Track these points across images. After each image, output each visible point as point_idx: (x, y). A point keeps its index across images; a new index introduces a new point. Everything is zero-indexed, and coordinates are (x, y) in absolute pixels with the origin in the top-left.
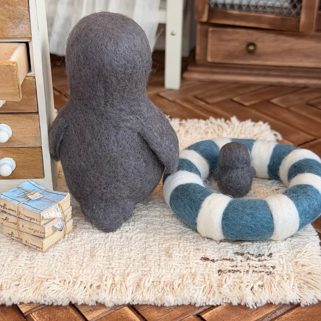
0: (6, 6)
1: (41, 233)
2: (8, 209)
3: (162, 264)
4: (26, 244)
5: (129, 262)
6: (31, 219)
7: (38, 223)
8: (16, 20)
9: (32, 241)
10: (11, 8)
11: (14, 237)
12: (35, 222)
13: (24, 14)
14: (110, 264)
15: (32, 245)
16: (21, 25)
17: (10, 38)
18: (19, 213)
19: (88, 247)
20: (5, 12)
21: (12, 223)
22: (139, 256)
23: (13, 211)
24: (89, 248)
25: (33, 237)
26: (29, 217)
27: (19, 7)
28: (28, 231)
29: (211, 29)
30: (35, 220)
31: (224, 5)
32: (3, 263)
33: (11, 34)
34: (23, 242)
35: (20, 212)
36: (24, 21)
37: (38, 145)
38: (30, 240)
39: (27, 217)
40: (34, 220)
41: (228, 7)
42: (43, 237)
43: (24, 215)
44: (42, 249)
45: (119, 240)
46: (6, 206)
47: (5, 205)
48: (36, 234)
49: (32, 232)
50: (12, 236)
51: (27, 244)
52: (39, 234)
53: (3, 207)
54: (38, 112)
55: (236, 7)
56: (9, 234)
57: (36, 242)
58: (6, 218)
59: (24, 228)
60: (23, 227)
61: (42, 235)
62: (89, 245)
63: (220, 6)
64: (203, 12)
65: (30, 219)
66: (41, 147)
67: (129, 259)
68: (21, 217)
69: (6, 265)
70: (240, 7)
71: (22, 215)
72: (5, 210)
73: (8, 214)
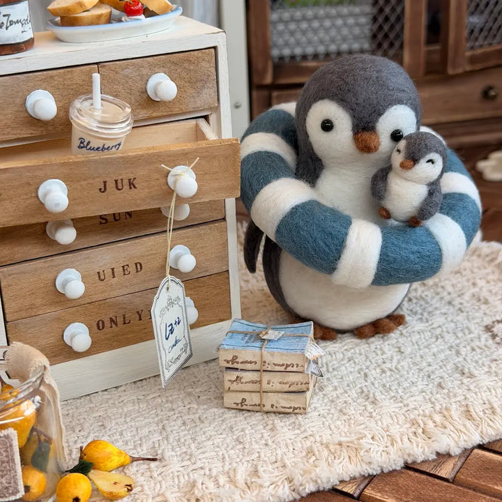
0: (186, 65)
1: (302, 384)
2: (242, 363)
3: (472, 387)
4: (272, 410)
5: (427, 397)
6: (288, 366)
7: (300, 369)
8: (199, 85)
9: (284, 402)
10: (192, 68)
11: (246, 405)
12: (295, 369)
13: (209, 73)
14: (404, 405)
15: (285, 407)
16: (205, 91)
17: (189, 112)
18: (263, 364)
19: (354, 394)
20: (184, 74)
21: (249, 382)
22: (431, 386)
23: (251, 362)
24: (356, 396)
25: (285, 396)
26: (283, 365)
27: (204, 64)
28: (279, 387)
29: (275, 94)
30: (295, 366)
31: (293, 57)
32: (264, 442)
33: (191, 107)
34: (264, 409)
35: (265, 362)
36: (208, 85)
37: (224, 269)
38: (281, 401)
39: (279, 365)
40: (292, 367)
41: (298, 59)
42: (305, 390)
43: (274, 364)
44: (304, 409)
45: (384, 375)
46: (237, 358)
47: (235, 357)
48: (292, 389)
49: (286, 388)
50: (242, 406)
51: (274, 409)
52: (299, 387)
53: (230, 363)
54: (224, 219)
55: (310, 58)
56: (237, 404)
57: (294, 401)
58: (238, 377)
59: (271, 384)
60: (268, 383)
61: (304, 387)
62: (354, 392)
63: (287, 60)
64: (265, 71)
65: (285, 366)
66: (228, 270)
67: (424, 393)
68: (268, 369)
69: (270, 442)
70: (316, 56)
71: (268, 364)
72: (235, 366)
73: (241, 370)
